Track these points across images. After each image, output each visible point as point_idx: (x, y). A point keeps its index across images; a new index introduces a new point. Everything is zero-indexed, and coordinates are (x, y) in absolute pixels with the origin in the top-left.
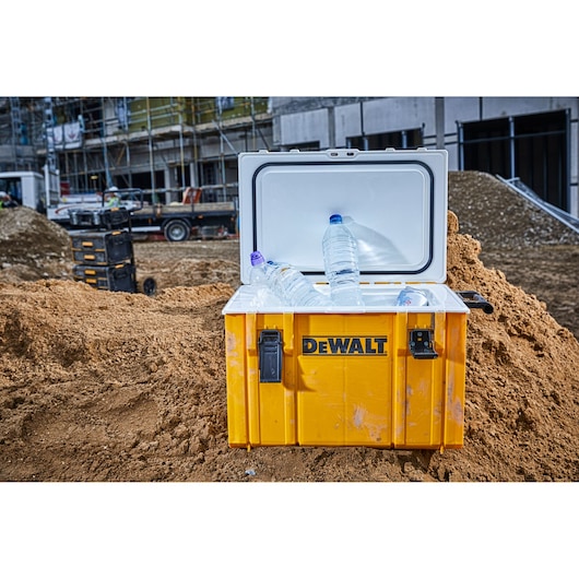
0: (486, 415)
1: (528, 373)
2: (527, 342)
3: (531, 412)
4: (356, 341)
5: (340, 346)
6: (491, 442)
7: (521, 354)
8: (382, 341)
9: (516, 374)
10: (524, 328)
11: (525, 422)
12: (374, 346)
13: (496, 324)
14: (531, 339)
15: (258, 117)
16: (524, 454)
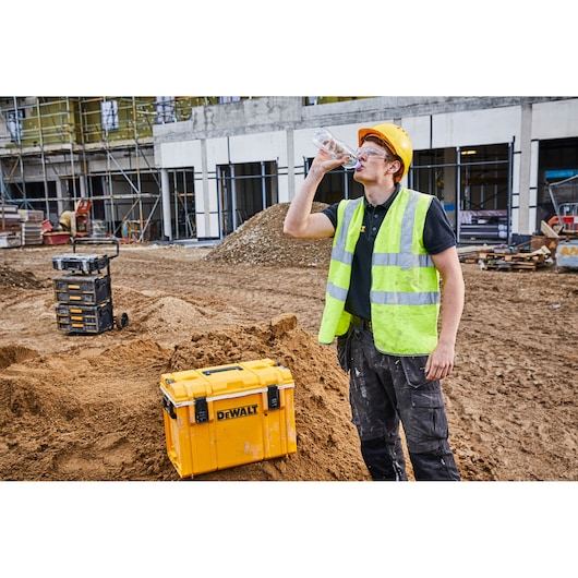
0: (311, 440)
1: (335, 413)
2: (335, 392)
3: (335, 437)
4: (243, 409)
5: (235, 413)
6: (312, 456)
7: (331, 401)
8: (255, 407)
9: (328, 414)
10: (333, 385)
11: (332, 442)
12: (252, 410)
13: (318, 384)
14: (338, 390)
15: (140, 141)
16: (331, 461)
